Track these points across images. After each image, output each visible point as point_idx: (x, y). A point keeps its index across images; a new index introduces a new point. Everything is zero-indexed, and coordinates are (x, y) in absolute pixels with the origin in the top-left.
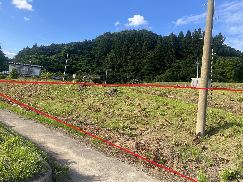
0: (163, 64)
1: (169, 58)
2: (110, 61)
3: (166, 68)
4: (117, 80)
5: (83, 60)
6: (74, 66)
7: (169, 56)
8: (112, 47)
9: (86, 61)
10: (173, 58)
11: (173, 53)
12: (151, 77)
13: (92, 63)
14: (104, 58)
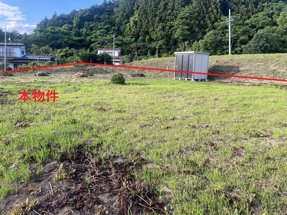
0: (203, 25)
1: (211, 14)
2: (133, 26)
3: (207, 29)
4: (142, 53)
5: (99, 30)
6: (88, 38)
7: (212, 11)
8: (136, 6)
9: (103, 30)
10: (217, 14)
11: (218, 6)
12: (186, 45)
13: (111, 32)
14: (126, 23)
